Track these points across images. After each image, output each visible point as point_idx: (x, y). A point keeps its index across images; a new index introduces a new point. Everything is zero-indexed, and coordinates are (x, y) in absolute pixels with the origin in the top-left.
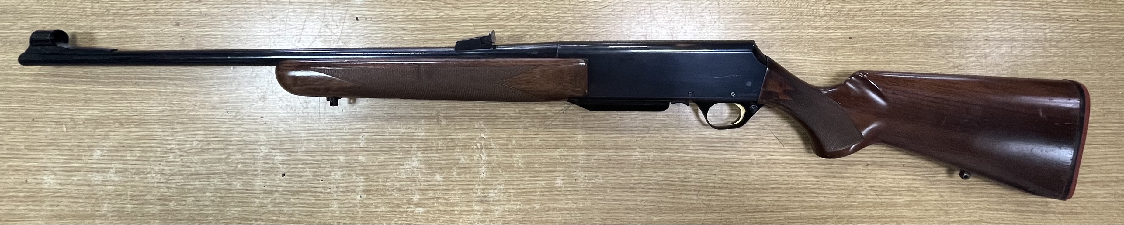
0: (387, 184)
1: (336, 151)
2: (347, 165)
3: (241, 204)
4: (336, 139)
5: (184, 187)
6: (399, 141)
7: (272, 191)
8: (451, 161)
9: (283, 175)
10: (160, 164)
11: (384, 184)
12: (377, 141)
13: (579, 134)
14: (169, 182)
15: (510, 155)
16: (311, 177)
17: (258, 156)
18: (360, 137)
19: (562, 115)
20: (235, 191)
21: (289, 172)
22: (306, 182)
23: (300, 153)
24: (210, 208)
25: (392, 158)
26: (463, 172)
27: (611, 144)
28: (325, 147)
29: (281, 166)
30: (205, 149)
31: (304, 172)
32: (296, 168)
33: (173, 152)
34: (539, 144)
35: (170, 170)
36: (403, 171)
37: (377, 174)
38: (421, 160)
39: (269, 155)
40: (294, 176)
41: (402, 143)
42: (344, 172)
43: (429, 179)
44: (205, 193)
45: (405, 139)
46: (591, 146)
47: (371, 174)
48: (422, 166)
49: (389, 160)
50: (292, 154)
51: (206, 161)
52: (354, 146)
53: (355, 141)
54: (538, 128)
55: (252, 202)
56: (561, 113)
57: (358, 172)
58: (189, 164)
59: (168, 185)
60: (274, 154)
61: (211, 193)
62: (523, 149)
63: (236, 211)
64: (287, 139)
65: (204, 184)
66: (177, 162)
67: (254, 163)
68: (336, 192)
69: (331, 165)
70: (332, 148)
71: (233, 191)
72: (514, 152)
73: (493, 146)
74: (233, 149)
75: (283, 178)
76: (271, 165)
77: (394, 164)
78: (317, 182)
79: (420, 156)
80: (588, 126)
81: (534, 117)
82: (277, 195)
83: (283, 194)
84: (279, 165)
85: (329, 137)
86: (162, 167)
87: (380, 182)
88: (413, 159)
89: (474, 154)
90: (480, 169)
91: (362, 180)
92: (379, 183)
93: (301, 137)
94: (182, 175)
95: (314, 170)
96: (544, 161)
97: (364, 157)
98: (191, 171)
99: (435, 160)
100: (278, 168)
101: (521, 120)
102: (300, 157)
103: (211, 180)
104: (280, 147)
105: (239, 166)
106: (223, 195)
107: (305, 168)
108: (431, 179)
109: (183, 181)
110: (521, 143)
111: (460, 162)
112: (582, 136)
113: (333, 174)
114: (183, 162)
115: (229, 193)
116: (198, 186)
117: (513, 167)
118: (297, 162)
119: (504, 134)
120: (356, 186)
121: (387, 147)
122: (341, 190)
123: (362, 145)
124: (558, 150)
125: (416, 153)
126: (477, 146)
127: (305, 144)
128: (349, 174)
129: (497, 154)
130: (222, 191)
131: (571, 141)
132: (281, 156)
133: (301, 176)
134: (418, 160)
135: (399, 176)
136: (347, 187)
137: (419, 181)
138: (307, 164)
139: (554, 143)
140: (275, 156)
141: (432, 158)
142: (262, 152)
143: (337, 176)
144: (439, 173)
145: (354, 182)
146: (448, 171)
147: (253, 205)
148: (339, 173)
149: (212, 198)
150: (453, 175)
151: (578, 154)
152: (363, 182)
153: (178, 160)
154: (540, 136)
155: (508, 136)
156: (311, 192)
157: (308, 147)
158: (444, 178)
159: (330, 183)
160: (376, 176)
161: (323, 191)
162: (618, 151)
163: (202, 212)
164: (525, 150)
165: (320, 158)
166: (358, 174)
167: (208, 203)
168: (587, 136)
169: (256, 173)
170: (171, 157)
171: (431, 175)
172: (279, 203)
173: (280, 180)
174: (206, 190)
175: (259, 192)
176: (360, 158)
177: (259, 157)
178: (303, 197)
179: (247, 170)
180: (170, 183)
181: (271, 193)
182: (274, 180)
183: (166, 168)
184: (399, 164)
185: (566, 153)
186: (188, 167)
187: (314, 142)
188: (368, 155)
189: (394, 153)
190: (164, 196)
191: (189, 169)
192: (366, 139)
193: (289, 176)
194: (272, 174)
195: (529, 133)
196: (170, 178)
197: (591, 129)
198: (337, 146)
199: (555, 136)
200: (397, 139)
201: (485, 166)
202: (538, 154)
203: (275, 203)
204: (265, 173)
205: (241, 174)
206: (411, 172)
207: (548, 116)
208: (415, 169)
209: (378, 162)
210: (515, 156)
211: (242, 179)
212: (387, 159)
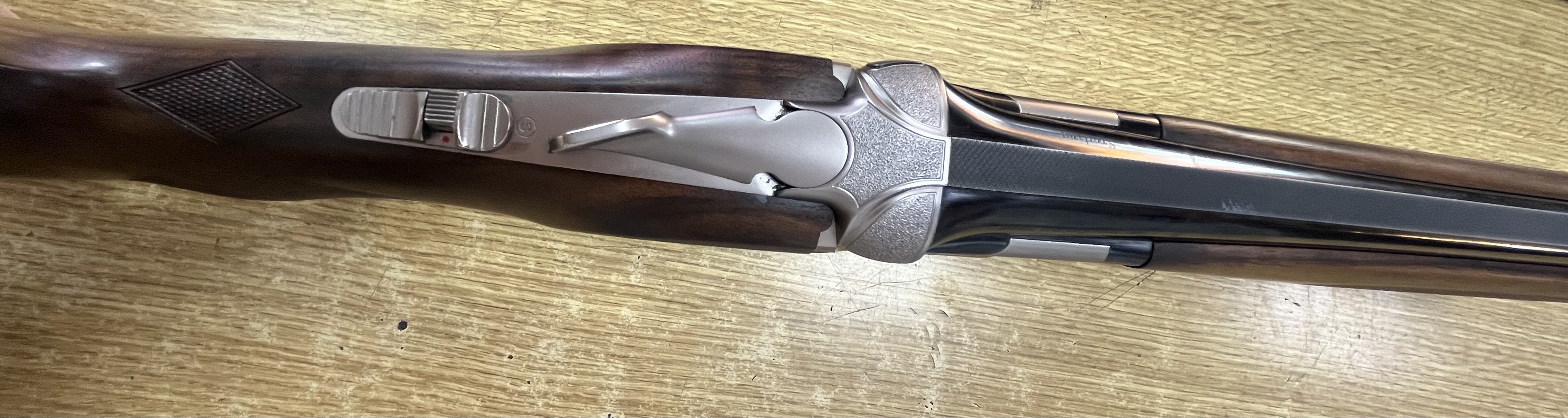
0: (685, 393)
1: (562, 284)
2: (587, 327)
3: (263, 387)
4: (565, 251)
5: (93, 311)
6: (733, 286)
7: (363, 364)
8: (858, 360)
9: (403, 325)
10: (30, 234)
11: (679, 391)
12: (676, 275)
13: (1166, 344)
14: (53, 289)
15: (1003, 367)
16: (482, 344)
17: (336, 259)
18: (633, 258)
19: (1135, 289)
20: (251, 349)
21: (422, 320)
22: (465, 354)
23: (459, 273)
24: (167, 386)
25: (710, 328)
26: (883, 393)
27: (1234, 379)
28: (533, 266)
29: (400, 299)
30: (180, 214)
31: (465, 325)
32: (441, 311)
33: (81, 207)
34: (1074, 352)
35: (60, 255)
36: (733, 364)
37: (664, 362)
38: (782, 345)
39: (370, 264)
40: (433, 332)
41: (740, 291)
42: (576, 344)
43: (796, 398)
44: (159, 339)
45: (749, 283)
46: (1190, 376)
47: (648, 360)
48: (783, 361)
49: (700, 332)
50: (438, 272)
51: (178, 248)
52: (614, 277)
53: (618, 266)
54: (1076, 312)
55: (298, 388)
56: (1133, 286)
57: (612, 350)
58: (123, 248)
59: (45, 299)
60: (385, 263)
61: (177, 341)
62: (1035, 357)
63: (244, 404)
64: (429, 227)
65: (157, 314)
66: (85, 236)
67: (324, 277)
68: (545, 395)
69: (543, 318)
70: (551, 273)
71: (245, 348)
72: (1012, 362)
73: (965, 338)
74: (266, 227)
75: (400, 332)
76: (370, 292)
77: (711, 344)
78: (495, 359)
79: (784, 334)
80: (1189, 327)
81: (1069, 282)
82: (372, 378)
83: (392, 378)
84: (394, 294)
85: (550, 244)
86: (34, 244)
87: (665, 384)
88: (762, 339)
89: (917, 351)
90: (926, 391)
91: (620, 373)
92: (664, 389)
93: (471, 228)
94: (94, 275)
95: (492, 324)
96: (1079, 395)
97: (636, 313)
98: (125, 269)
99: (817, 351)
100: (389, 302)
101: (1039, 285)
102: (459, 284)
103: (183, 305)
104: (406, 248)
105: (278, 279)
106: (213, 354)
107: (468, 315)
108: (802, 398)
109: (94, 293)
110: (1032, 341)
111: (880, 365)
112: (1174, 348)
113: (543, 343)
114: (105, 240)
115: (232, 352)
116: (139, 318)
117: (1005, 399)
118: (447, 296)
119: (996, 312)
120: (602, 388)
121: (700, 297)
122: (558, 390)
123: (633, 280)
124: (1116, 374)
125: (772, 323)
126: (927, 331)
127: (478, 251)
128: (588, 352)
129: (972, 361)
130: (212, 344)
131: (1146, 357)
132: (404, 271)
133: (453, 337)
134: (774, 344)
135: (722, 379)
136: (575, 384)
137: (768, 399)
138: (475, 305)
139: (1107, 355)
140: (388, 268)
141: (812, 345)
142: (351, 250)
143: (553, 352)
144: (825, 386)
145: (597, 375)
146: (847, 383)
147: (298, 395)
148: (559, 343)
149: (179, 358)
150: (858, 398)
151: (1159, 391)
152: (623, 379)
153: (87, 230)
154: (1079, 332)
155: (1005, 321)
156: (474, 383)
157: (485, 258)
158: (834, 400)
159: (529, 368)
160: (658, 369)
161: (508, 385)
162: (1245, 398)
163: (140, 393)
164: (1040, 361)
165: (515, 294)
166: (613, 355)
167: (163, 370)
168: (1182, 350)
169: (323, 306)
170: (71, 219)
171: (804, 388)
172: (376, 401)
173: (391, 337)
174: (162, 331)
175: (323, 361)
176: (625, 312)
177: (339, 264)
178: (447, 395)
179: (300, 295)
180: (52, 294)
181: (357, 368)
182: (373, 334)
183: (46, 247)
184: (724, 346)
185: (1133, 386)
186: (120, 256)
187: (503, 248)
188: (646, 308)
189: (717, 316)
190: (28, 328)
191: (121, 263)
192: (649, 266)
193: (420, 330)
194: (370, 317)
195: (1053, 320)
196: (58, 281)
197: (1193, 335)
198: (566, 272)
199: (1111, 338)
200: (730, 280)
201: (939, 385)
202: (1066, 376)
203: (363, 400)
204: (349, 312)
205: (281, 303)
206: (751, 372)
207: (1103, 288)
208: (763, 366)
209: (671, 332)
210: (1014, 374)
211: (280, 317)
212: (695, 326)
